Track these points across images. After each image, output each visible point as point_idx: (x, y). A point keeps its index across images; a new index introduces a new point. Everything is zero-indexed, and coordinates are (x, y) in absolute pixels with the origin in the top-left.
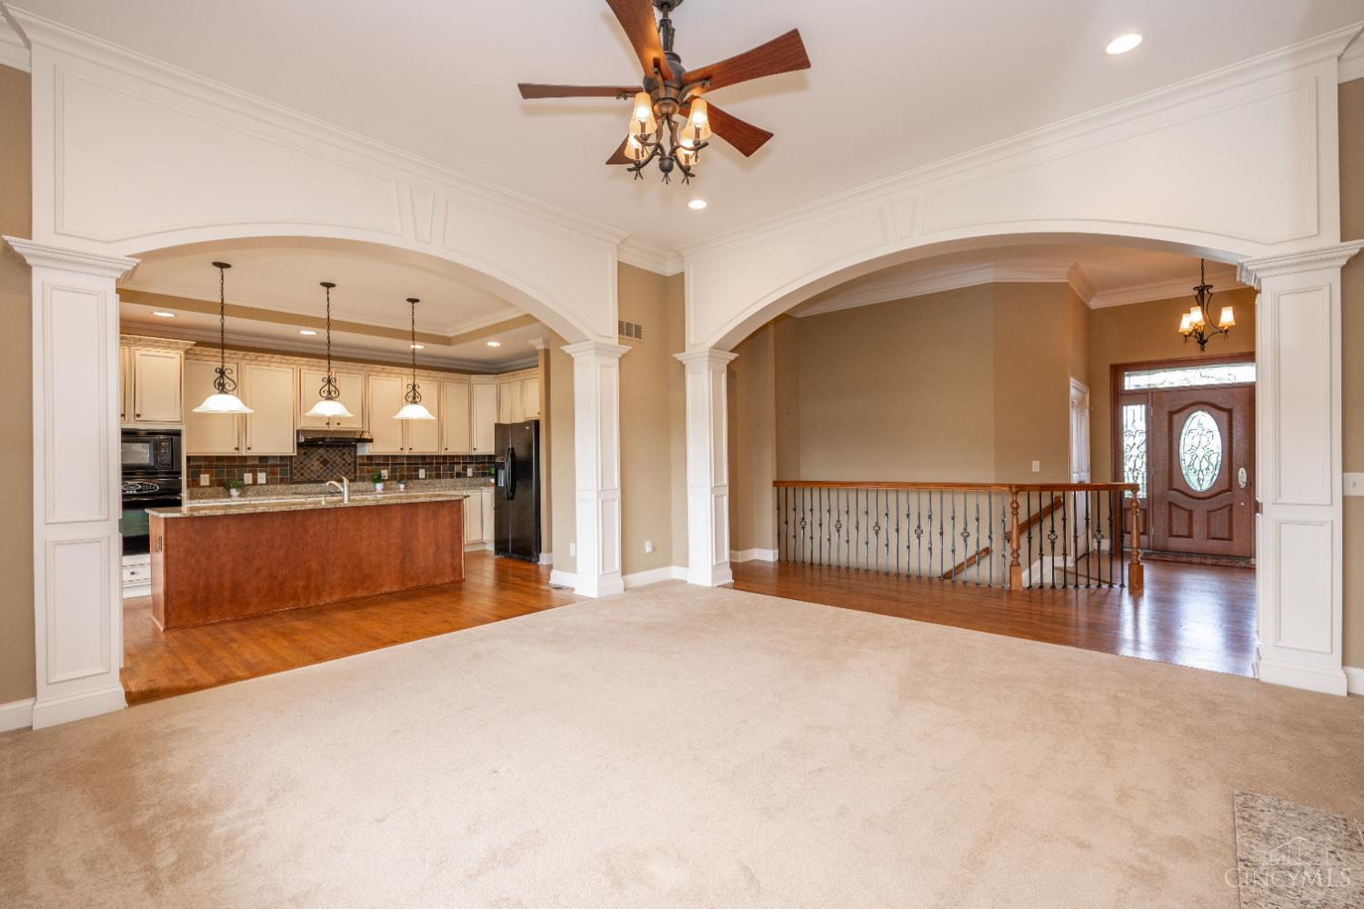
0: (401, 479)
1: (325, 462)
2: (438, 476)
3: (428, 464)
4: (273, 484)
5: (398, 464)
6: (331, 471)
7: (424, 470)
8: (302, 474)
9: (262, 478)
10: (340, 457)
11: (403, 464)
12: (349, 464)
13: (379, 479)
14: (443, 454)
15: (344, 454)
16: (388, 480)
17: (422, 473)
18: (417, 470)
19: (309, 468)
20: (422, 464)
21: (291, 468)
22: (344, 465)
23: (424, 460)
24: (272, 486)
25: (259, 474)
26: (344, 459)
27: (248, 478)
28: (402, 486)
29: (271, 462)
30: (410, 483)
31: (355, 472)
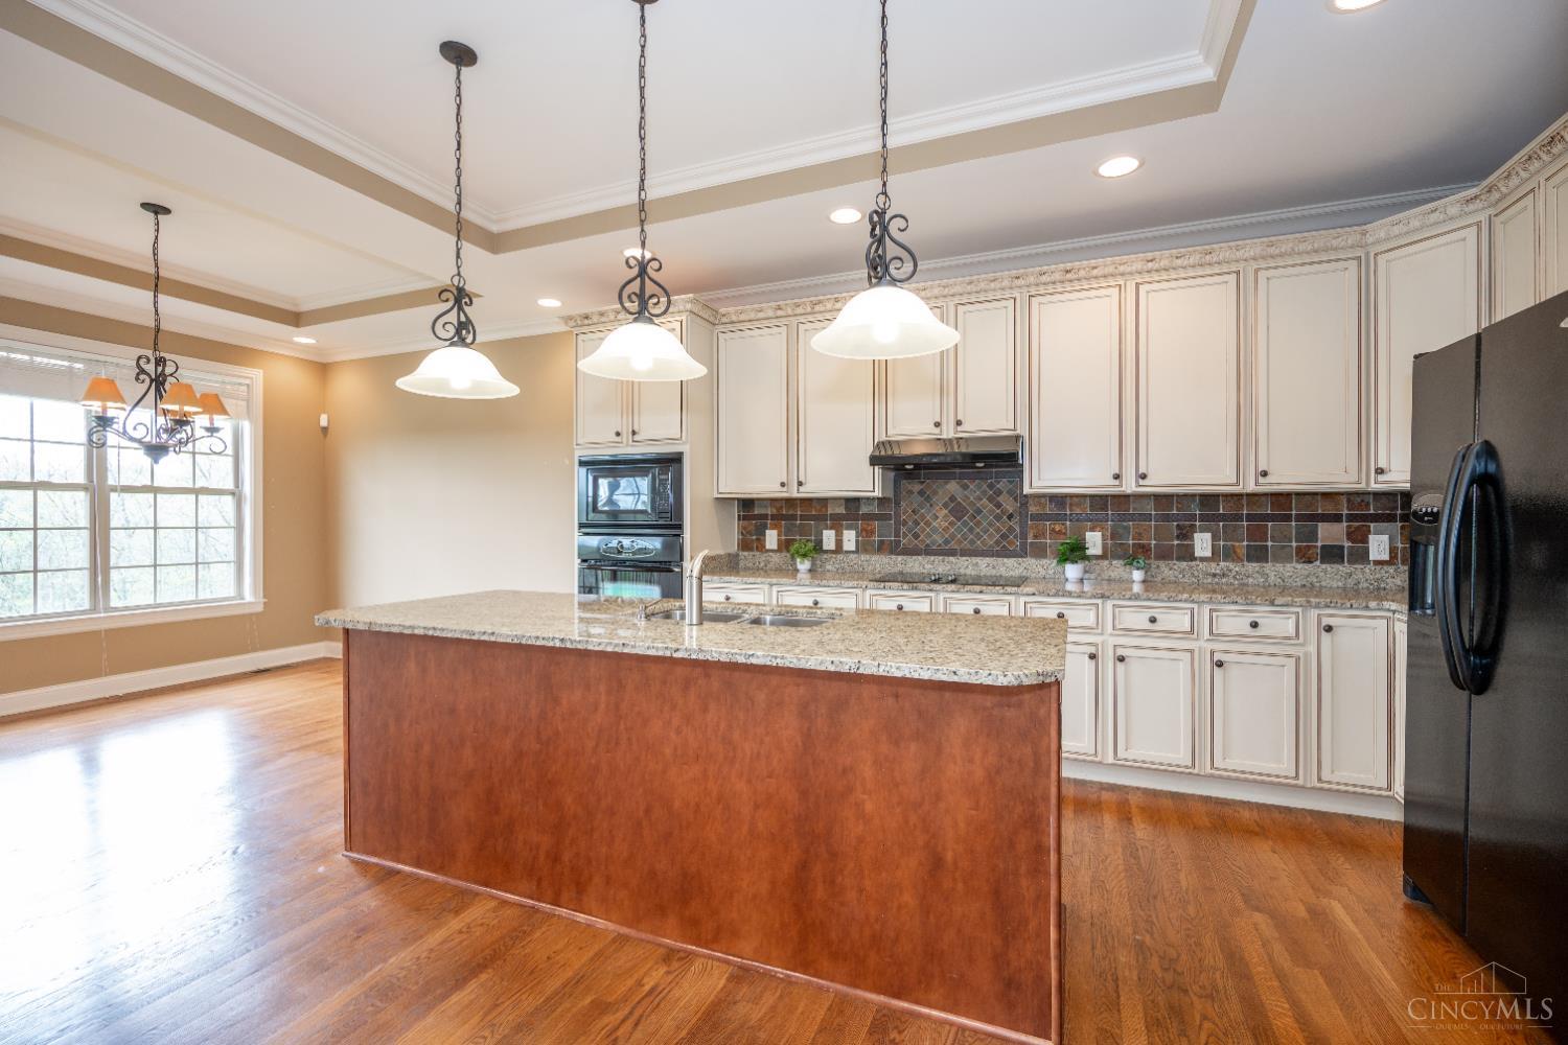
0: (1135, 555)
1: (957, 511)
2: (1258, 555)
3: (1223, 518)
4: (866, 551)
5: (1132, 518)
6: (971, 530)
7: (1208, 536)
8: (916, 536)
9: (850, 538)
10: (990, 499)
11: (1148, 517)
12: (1010, 517)
13: (1075, 552)
14: (1251, 487)
15: (999, 493)
16: (1103, 557)
17: (1202, 543)
18: (1186, 534)
19: (928, 524)
20: (1203, 518)
21: (898, 523)
22: (998, 518)
23: (1210, 507)
24: (863, 557)
25: (845, 532)
26: (998, 505)
27: (829, 538)
28: (1137, 575)
29: (864, 510)
30: (1167, 570)
31: (1024, 536)
